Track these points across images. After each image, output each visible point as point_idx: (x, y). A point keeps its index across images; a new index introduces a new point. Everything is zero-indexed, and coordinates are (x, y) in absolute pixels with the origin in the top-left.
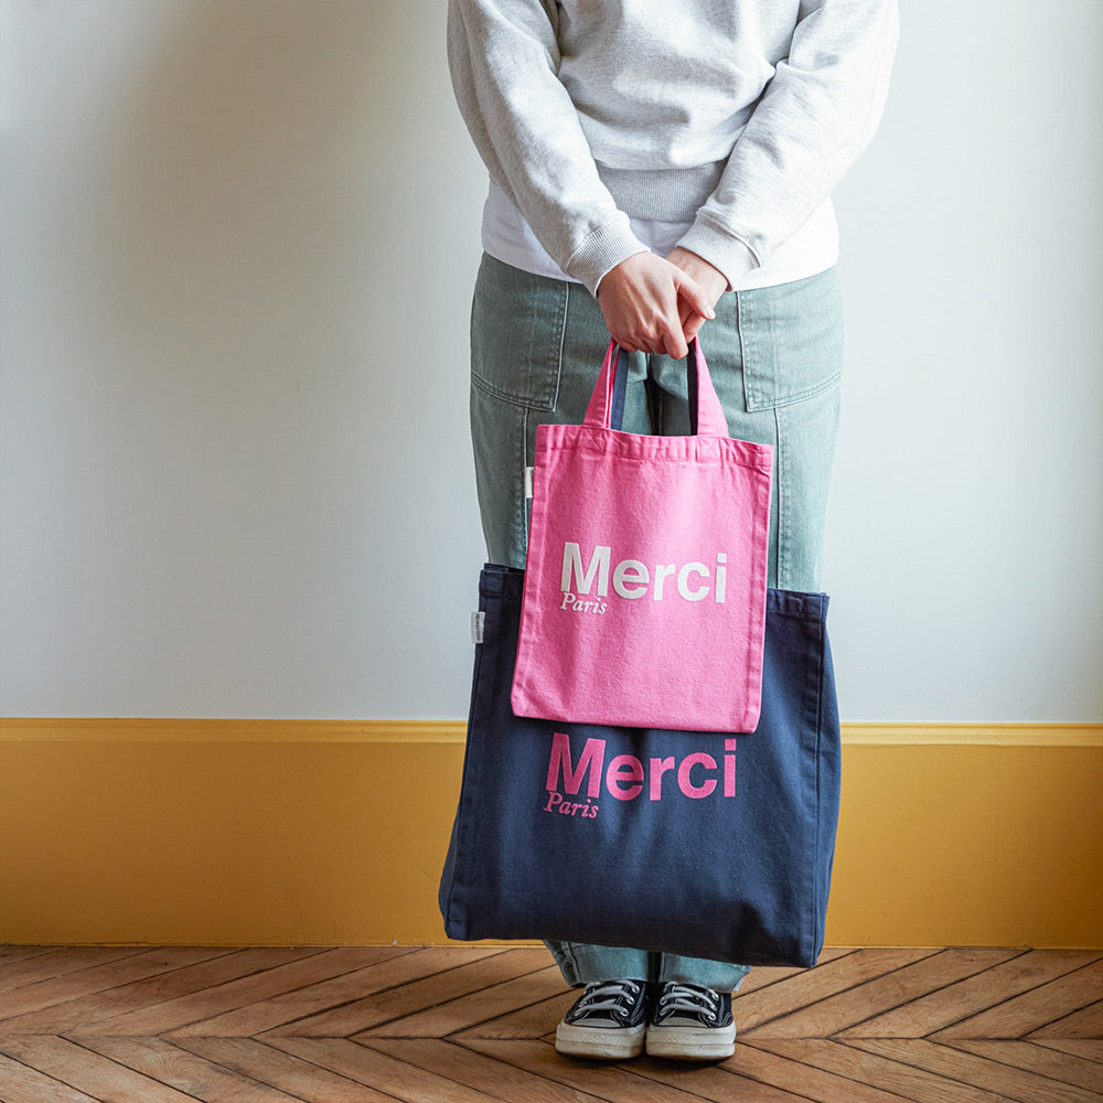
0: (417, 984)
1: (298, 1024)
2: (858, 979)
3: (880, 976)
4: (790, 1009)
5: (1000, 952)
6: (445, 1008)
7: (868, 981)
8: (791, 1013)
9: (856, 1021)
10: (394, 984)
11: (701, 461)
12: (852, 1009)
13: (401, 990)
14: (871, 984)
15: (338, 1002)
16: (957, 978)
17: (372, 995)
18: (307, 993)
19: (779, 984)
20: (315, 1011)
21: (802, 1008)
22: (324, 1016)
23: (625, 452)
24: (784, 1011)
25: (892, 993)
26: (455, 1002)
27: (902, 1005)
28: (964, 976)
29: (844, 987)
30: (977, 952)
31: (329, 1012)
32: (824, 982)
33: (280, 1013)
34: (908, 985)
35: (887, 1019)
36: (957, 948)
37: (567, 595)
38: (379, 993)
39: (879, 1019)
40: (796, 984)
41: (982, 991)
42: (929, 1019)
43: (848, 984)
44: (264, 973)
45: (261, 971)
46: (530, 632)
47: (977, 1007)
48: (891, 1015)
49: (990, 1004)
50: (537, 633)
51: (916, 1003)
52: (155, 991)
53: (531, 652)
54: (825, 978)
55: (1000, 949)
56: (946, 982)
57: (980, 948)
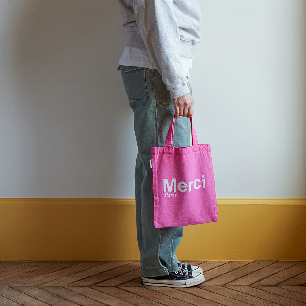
0: (108, 271)
1: (75, 283)
2: (230, 270)
3: (236, 269)
4: (212, 278)
5: (269, 262)
6: (116, 278)
7: (233, 270)
8: (212, 279)
9: (230, 281)
10: (102, 271)
11: (195, 152)
12: (229, 278)
13: (104, 273)
14: (234, 271)
15: (86, 277)
16: (258, 269)
17: (96, 275)
18: (78, 274)
19: (208, 271)
20: (80, 279)
21: (215, 278)
22: (83, 280)
23: (177, 153)
24: (210, 278)
25: (240, 273)
26: (119, 276)
27: (243, 277)
28: (260, 269)
29: (227, 272)
30: (263, 262)
31: (84, 280)
32: (221, 270)
33: (70, 280)
34: (244, 271)
35: (238, 281)
36: (258, 261)
37: (165, 193)
38: (98, 274)
39: (236, 281)
40: (213, 271)
41: (265, 273)
42: (250, 280)
43: (228, 271)
44: (66, 269)
45: (65, 268)
46: (156, 205)
47: (263, 277)
48: (240, 280)
49: (267, 276)
50: (158, 205)
51: (246, 276)
52: (35, 274)
53: (157, 210)
54: (222, 269)
55: (270, 261)
56: (255, 270)
57: (264, 261)
